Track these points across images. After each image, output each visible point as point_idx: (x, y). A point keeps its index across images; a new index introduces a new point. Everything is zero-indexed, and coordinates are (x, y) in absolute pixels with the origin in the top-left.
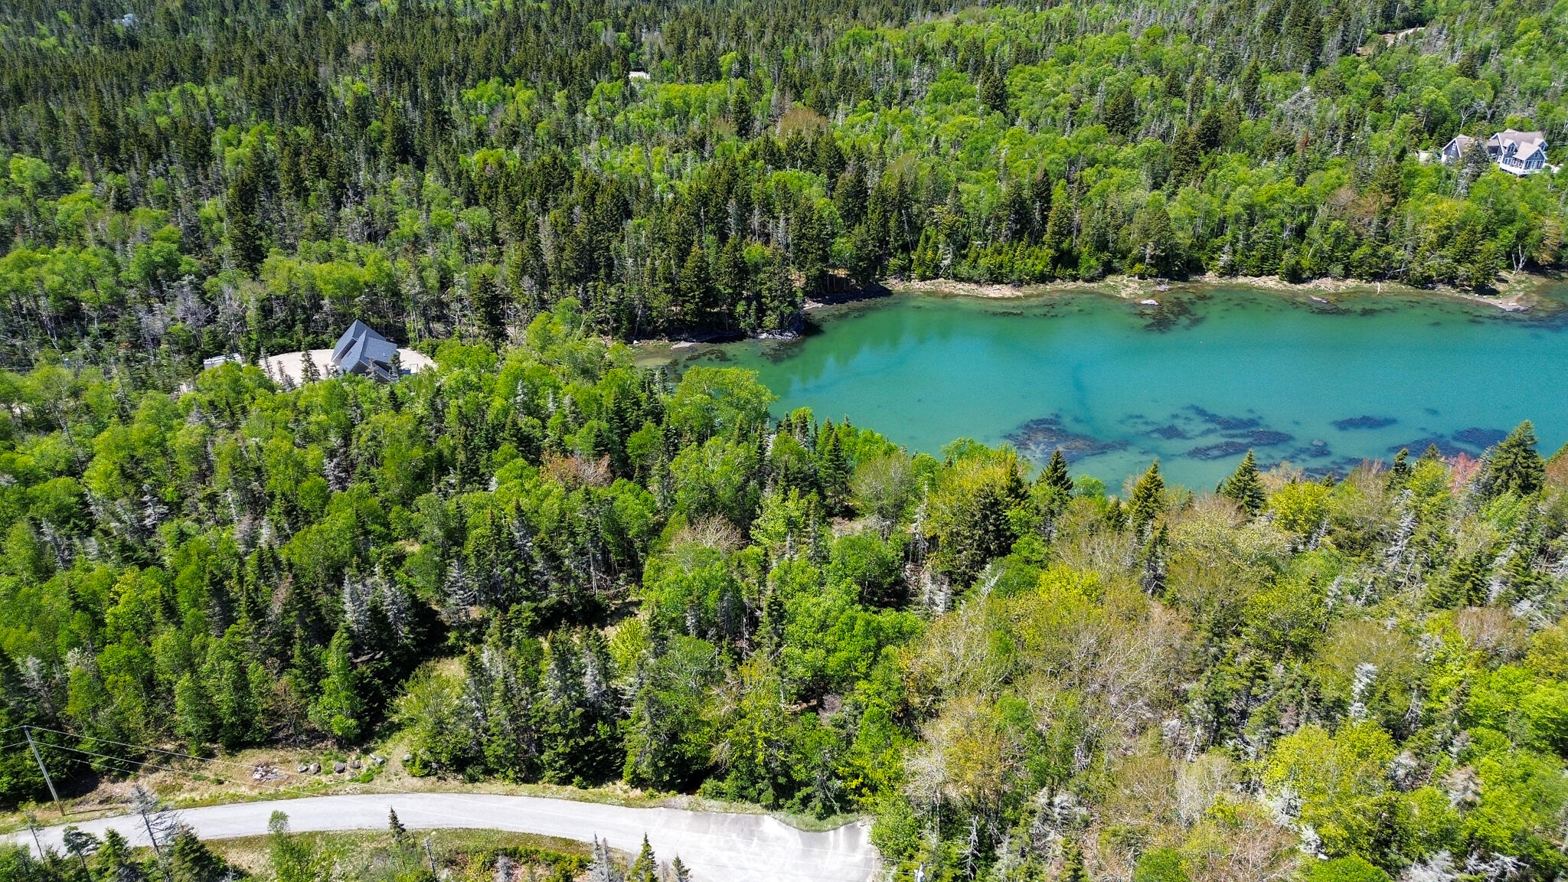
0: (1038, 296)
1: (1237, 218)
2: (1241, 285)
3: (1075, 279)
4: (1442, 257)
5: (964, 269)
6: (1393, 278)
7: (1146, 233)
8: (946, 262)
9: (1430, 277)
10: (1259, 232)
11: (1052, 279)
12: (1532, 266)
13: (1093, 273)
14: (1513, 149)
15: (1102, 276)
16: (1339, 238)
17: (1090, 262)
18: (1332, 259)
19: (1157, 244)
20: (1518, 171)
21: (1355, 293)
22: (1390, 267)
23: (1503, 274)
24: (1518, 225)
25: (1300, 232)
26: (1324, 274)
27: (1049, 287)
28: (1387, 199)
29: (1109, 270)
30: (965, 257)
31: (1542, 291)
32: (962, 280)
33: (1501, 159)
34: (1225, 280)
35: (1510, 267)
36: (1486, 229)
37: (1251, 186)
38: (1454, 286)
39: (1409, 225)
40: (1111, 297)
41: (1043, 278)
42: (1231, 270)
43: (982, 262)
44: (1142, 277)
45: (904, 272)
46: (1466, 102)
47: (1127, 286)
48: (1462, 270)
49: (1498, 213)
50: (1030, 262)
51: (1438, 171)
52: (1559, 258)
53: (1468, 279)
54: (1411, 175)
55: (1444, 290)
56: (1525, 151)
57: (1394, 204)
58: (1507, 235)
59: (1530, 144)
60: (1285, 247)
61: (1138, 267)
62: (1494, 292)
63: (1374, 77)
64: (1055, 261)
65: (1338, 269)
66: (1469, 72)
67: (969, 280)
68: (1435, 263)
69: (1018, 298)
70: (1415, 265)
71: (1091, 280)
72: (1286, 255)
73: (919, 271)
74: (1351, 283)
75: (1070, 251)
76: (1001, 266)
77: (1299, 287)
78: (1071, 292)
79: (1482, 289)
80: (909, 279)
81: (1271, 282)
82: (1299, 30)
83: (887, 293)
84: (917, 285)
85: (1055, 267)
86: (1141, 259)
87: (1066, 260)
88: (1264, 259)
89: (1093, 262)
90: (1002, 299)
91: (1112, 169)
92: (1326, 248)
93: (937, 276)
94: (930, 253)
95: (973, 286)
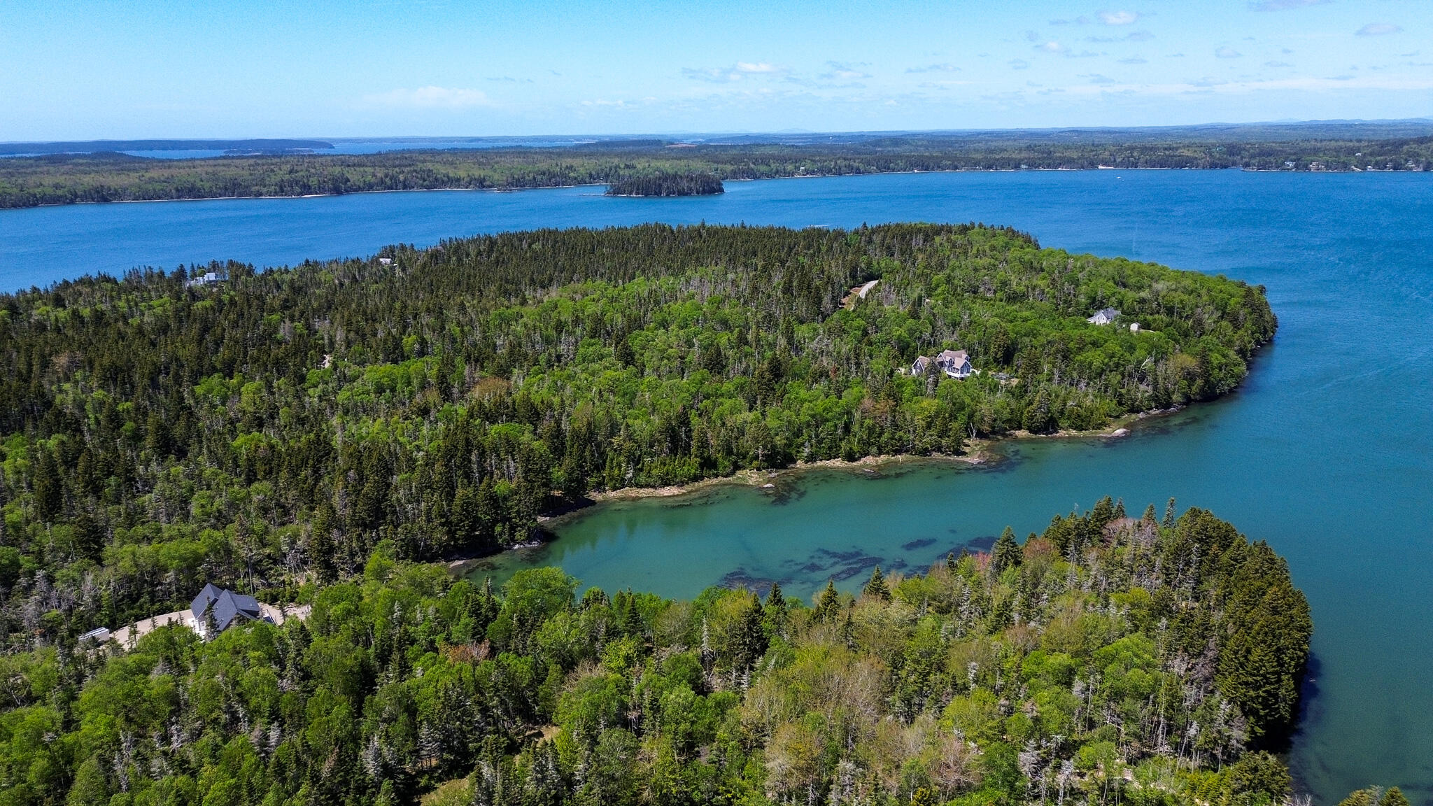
0: (696, 491)
1: (808, 425)
2: (820, 467)
3: (717, 476)
4: (931, 435)
5: (642, 478)
6: (907, 451)
7: (756, 440)
8: (629, 475)
9: (927, 448)
10: (823, 431)
11: (702, 478)
12: (981, 435)
13: (728, 470)
14: (951, 363)
15: (733, 473)
16: (871, 430)
17: (724, 463)
18: (869, 444)
19: (765, 447)
20: (958, 375)
21: (887, 464)
22: (902, 444)
23: (966, 441)
24: (967, 410)
25: (847, 429)
26: (867, 454)
27: (701, 484)
28: (891, 402)
29: (737, 467)
30: (641, 470)
31: (989, 449)
32: (642, 487)
33: (946, 369)
34: (809, 465)
35: (969, 436)
36: (951, 415)
37: (810, 402)
38: (942, 453)
39: (908, 417)
40: (743, 485)
41: (696, 479)
42: (812, 458)
43: (654, 472)
44: (758, 469)
45: (600, 487)
46: (917, 334)
47: (751, 477)
48: (944, 442)
49: (954, 404)
50: (686, 468)
51: (915, 381)
52: (994, 428)
53: (948, 447)
54: (900, 386)
55: (936, 455)
56: (959, 363)
57: (896, 406)
58: (962, 418)
59: (960, 359)
60: (841, 440)
61: (755, 463)
62: (964, 454)
63: (860, 322)
64: (702, 466)
65: (874, 450)
66: (915, 315)
67: (648, 486)
68: (929, 439)
69: (684, 494)
70: (917, 442)
71: (727, 476)
72: (843, 444)
73: (611, 484)
74: (883, 457)
75: (709, 457)
76: (667, 474)
77: (855, 464)
78: (716, 485)
79: (958, 453)
80: (605, 491)
81: (837, 463)
82: (806, 293)
83: (593, 503)
84: (611, 494)
85: (702, 469)
86: (756, 458)
87: (708, 465)
88: (830, 448)
89: (727, 463)
90: (674, 496)
91: (721, 400)
92: (865, 437)
93: (623, 486)
94: (616, 471)
95: (651, 490)
